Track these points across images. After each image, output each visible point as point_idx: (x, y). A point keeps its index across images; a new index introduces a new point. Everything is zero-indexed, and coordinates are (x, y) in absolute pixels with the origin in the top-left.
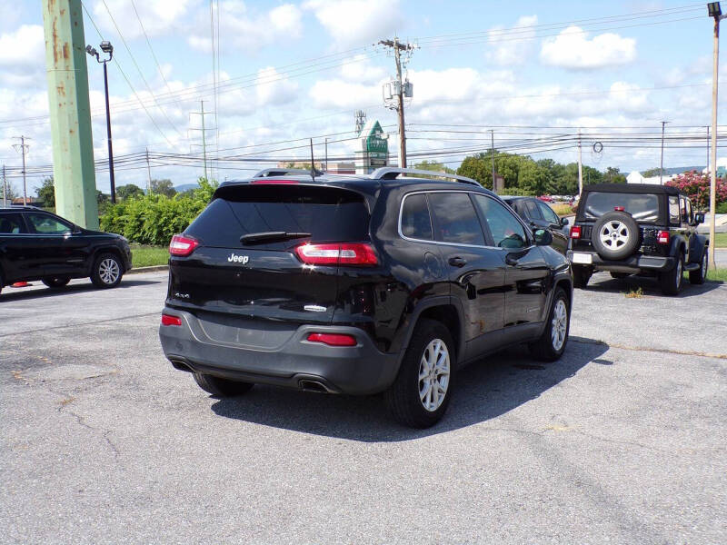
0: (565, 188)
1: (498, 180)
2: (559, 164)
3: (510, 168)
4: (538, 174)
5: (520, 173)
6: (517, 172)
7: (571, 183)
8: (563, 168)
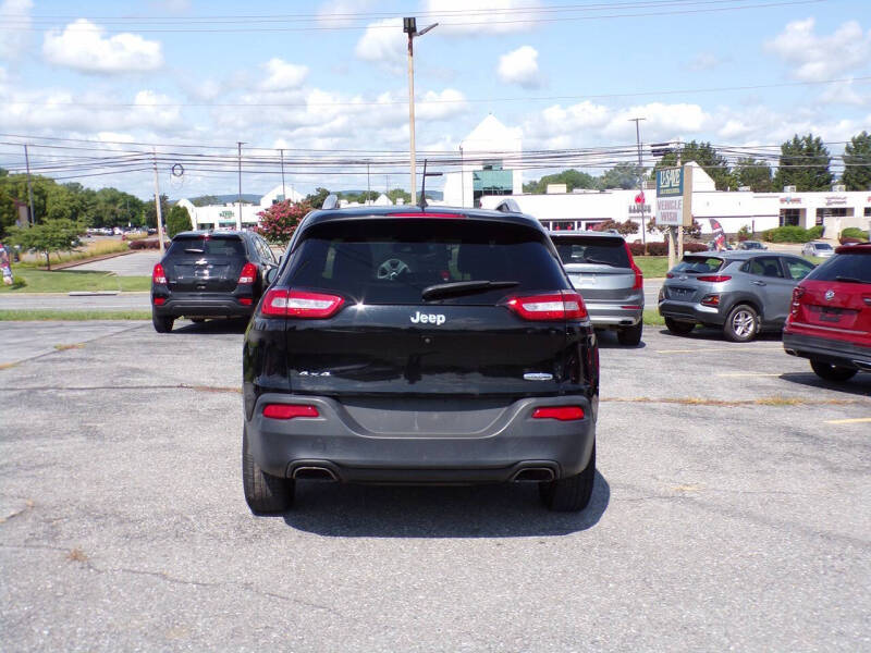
0: (101, 219)
1: (21, 208)
2: (88, 190)
3: (36, 193)
4: (72, 201)
5: (49, 200)
6: (45, 198)
7: (108, 213)
8: (94, 194)
